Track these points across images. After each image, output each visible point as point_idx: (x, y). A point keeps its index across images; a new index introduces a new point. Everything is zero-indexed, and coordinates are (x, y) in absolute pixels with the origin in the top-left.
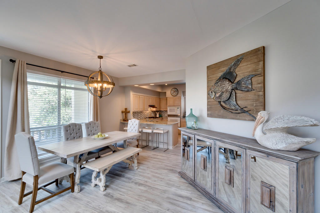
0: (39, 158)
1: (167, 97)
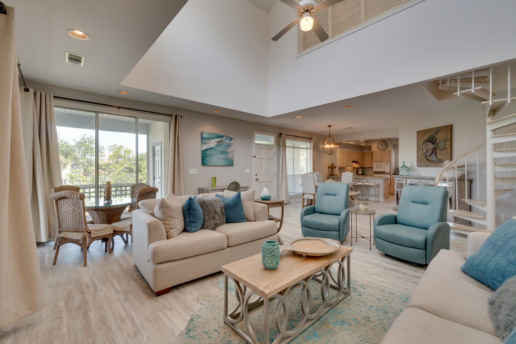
0: (290, 194)
1: (372, 151)
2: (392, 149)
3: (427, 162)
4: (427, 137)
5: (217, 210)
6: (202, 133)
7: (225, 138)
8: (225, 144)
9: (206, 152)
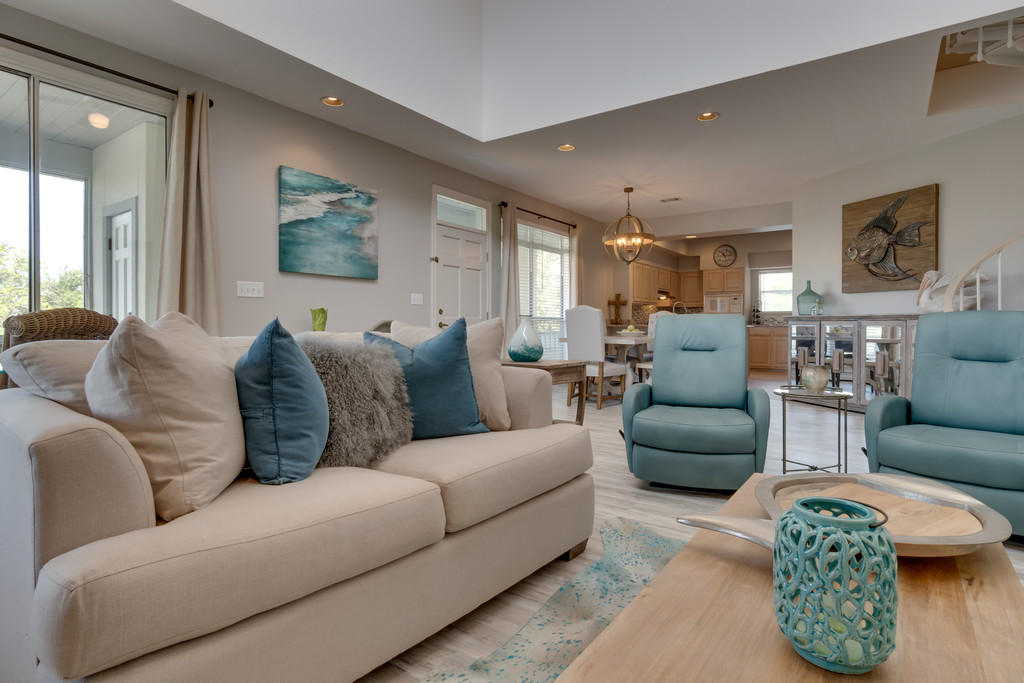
1: (701, 268)
2: (748, 265)
3: (871, 280)
4: (871, 219)
5: (382, 387)
6: (280, 170)
7: (353, 195)
8: (353, 211)
9: (294, 230)
